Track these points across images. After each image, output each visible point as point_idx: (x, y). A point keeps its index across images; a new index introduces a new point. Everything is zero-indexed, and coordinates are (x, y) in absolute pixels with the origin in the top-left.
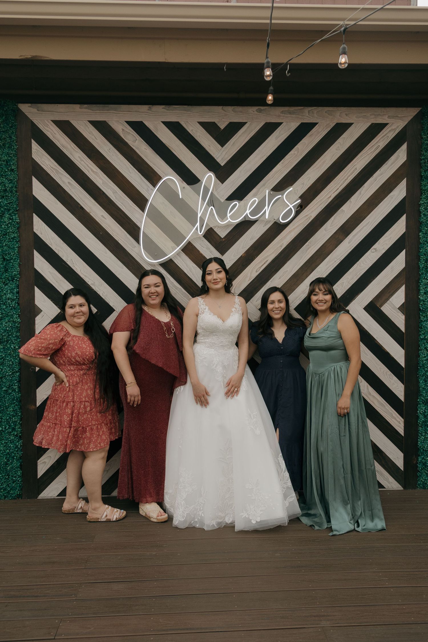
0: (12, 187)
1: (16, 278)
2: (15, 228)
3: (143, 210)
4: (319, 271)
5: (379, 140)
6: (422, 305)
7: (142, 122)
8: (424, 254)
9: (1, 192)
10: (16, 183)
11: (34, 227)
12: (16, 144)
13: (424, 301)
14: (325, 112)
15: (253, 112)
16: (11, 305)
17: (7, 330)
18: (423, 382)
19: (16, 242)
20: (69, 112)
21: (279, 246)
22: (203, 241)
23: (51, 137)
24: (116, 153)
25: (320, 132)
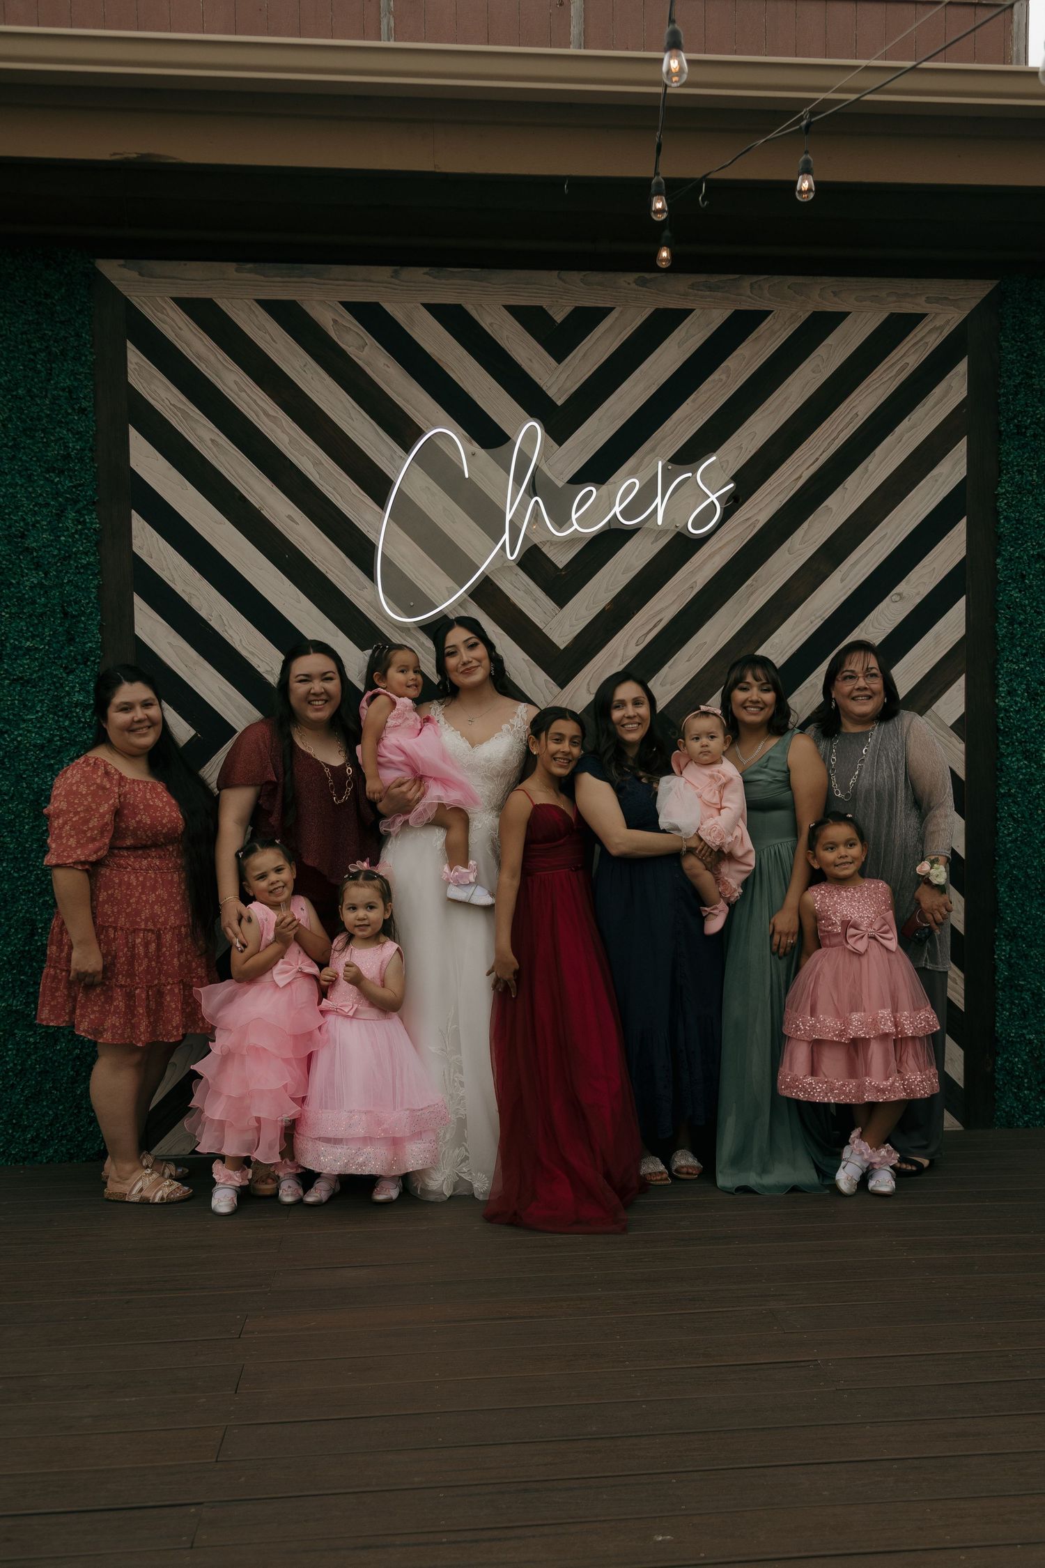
0: (82, 450)
1: (93, 656)
2: (90, 542)
3: (382, 504)
4: (777, 644)
5: (906, 352)
6: (1002, 718)
7: (377, 304)
8: (1007, 605)
9: (58, 460)
10: (91, 439)
11: (133, 541)
12: (92, 350)
13: (1006, 711)
14: (789, 287)
15: (626, 285)
16: (81, 717)
18: (1005, 891)
19: (92, 575)
20: (211, 279)
21: (686, 586)
22: (516, 575)
23: (170, 336)
24: (319, 374)
25: (776, 332)
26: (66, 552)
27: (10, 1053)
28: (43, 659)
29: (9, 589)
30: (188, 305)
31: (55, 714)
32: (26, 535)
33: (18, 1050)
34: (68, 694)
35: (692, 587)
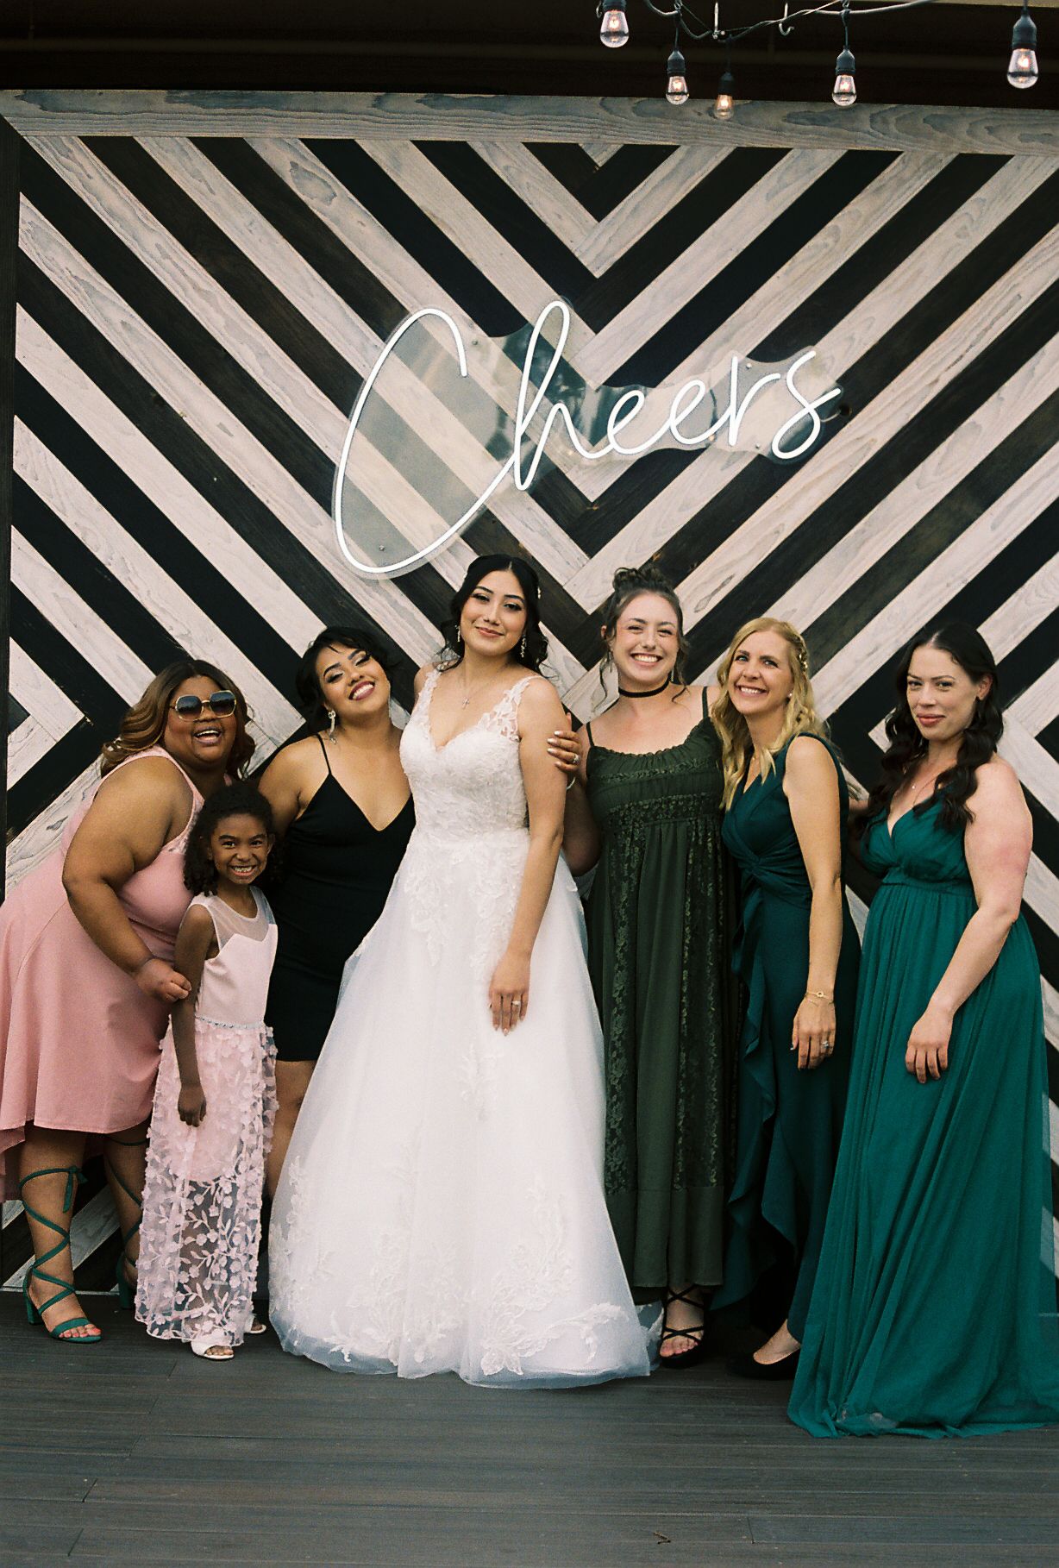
3: (346, 410)
7: (352, 141)
11: (14, 457)
14: (925, 121)
15: (696, 116)
20: (132, 112)
21: (771, 529)
22: (529, 509)
23: (77, 187)
24: (266, 233)
25: (905, 182)
30: (99, 146)
35: (778, 532)
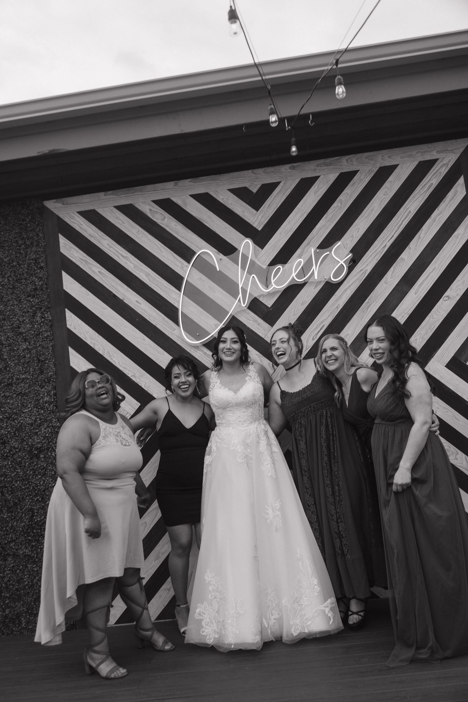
0: (42, 285)
1: (52, 379)
2: (48, 326)
3: (179, 289)
5: (431, 178)
7: (169, 199)
9: (31, 291)
10: (46, 280)
11: (67, 323)
12: (44, 241)
14: (365, 158)
15: (285, 170)
16: (49, 408)
17: (47, 437)
19: (49, 341)
20: (94, 201)
23: (77, 228)
24: (145, 234)
25: (362, 180)
26: (38, 332)
27: (26, 576)
28: (30, 383)
29: (14, 352)
30: (83, 214)
31: (37, 408)
32: (20, 327)
33: (29, 575)
34: (42, 397)
